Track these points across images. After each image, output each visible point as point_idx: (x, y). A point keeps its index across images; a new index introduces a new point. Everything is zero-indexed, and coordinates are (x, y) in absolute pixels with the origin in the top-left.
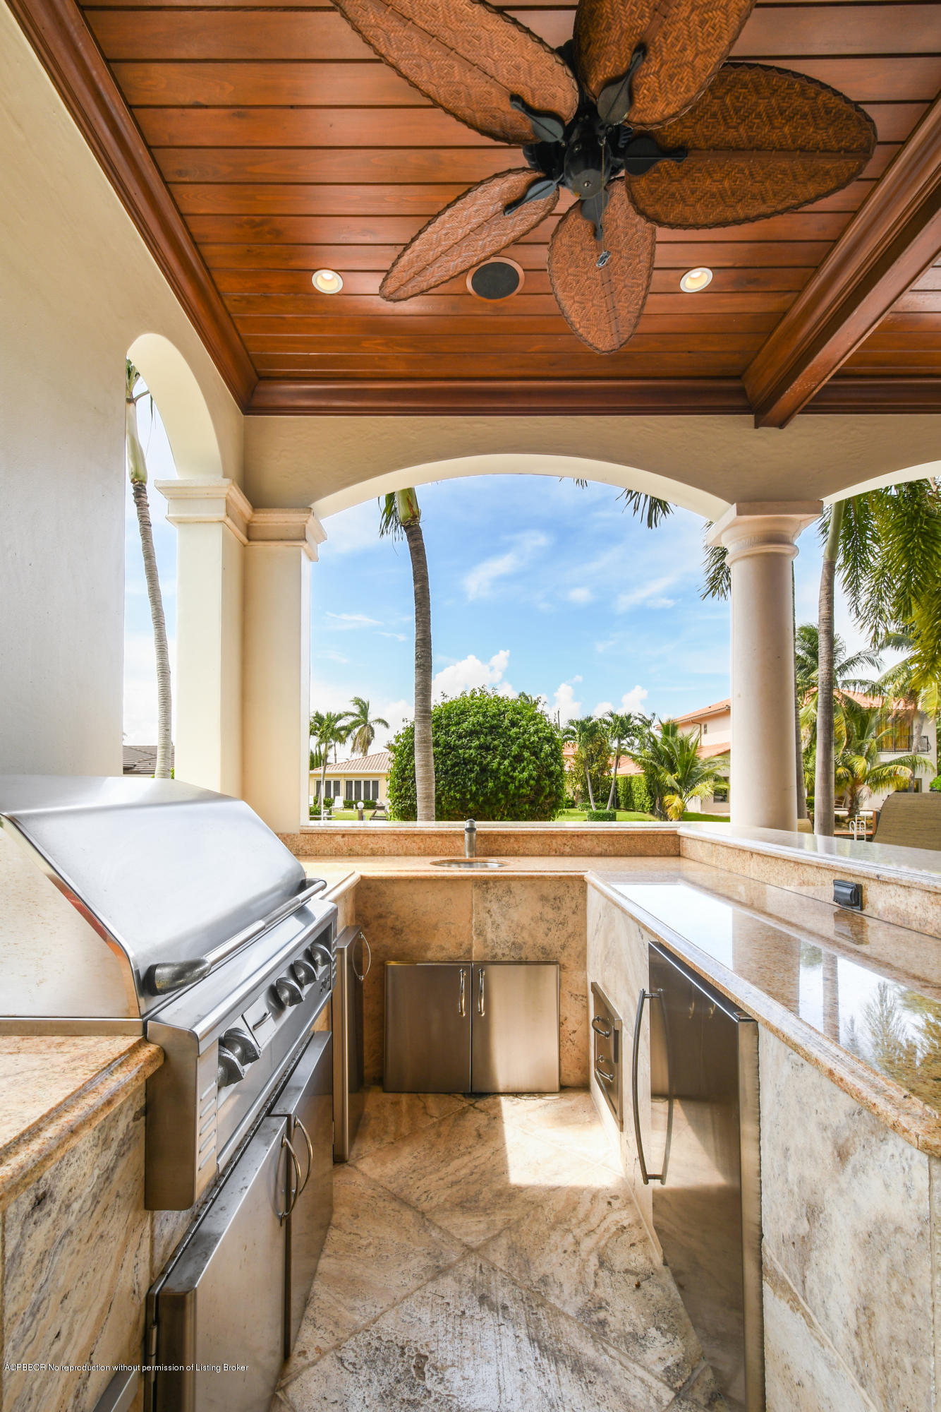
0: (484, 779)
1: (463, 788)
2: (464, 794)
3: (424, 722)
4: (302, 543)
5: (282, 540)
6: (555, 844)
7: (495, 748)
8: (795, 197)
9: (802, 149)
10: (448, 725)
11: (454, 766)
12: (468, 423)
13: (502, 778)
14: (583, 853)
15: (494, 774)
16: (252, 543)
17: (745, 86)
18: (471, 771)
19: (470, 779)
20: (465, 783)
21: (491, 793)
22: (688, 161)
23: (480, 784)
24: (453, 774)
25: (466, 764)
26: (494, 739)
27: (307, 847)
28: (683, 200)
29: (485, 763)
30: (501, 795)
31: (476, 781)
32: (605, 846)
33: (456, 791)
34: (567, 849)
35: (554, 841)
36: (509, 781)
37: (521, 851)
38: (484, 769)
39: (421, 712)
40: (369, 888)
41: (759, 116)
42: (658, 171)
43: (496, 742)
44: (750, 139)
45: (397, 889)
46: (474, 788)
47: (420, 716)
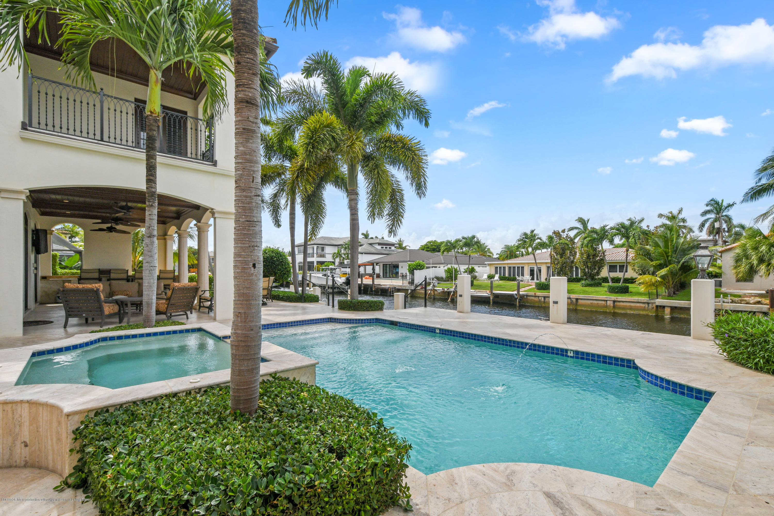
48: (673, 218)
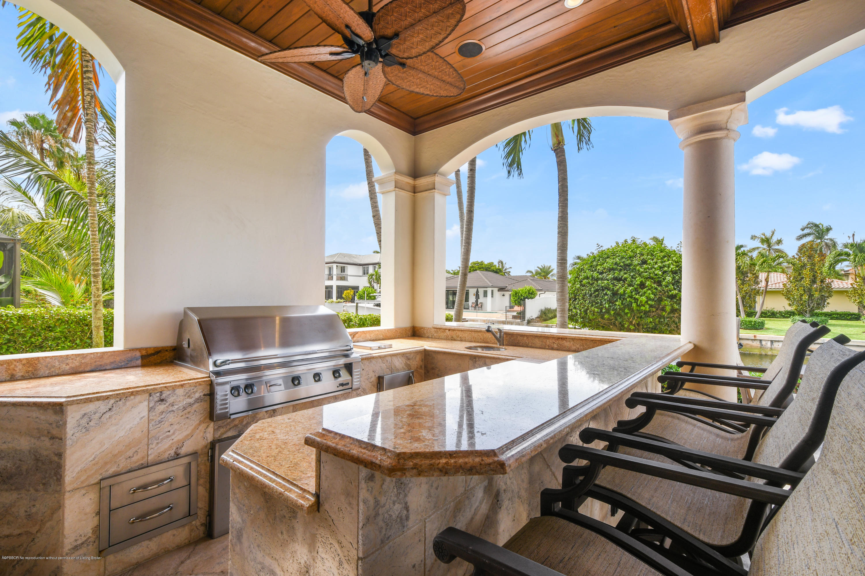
0: (615, 299)
1: (601, 305)
2: (601, 309)
3: (561, 266)
4: (434, 191)
5: (426, 190)
6: (549, 342)
7: (626, 279)
8: (449, 27)
9: (434, 13)
10: (597, 265)
11: (596, 291)
12: (506, 109)
13: (628, 299)
14: (565, 349)
15: (622, 296)
16: (416, 194)
17: (396, 8)
18: (606, 294)
19: (605, 300)
20: (601, 302)
21: (620, 309)
22: (402, 36)
23: (612, 303)
24: (595, 297)
25: (603, 290)
26: (625, 273)
27: (435, 335)
28: (412, 48)
29: (615, 289)
30: (626, 311)
31: (610, 302)
32: (578, 346)
33: (596, 307)
34: (555, 346)
35: (548, 340)
36: (633, 301)
37: (530, 345)
38: (615, 294)
39: (559, 260)
40: (429, 355)
41: (409, 12)
42: (395, 44)
43: (625, 276)
44: (414, 20)
45: (440, 357)
46: (607, 306)
47: (559, 263)
48: (766, 241)
